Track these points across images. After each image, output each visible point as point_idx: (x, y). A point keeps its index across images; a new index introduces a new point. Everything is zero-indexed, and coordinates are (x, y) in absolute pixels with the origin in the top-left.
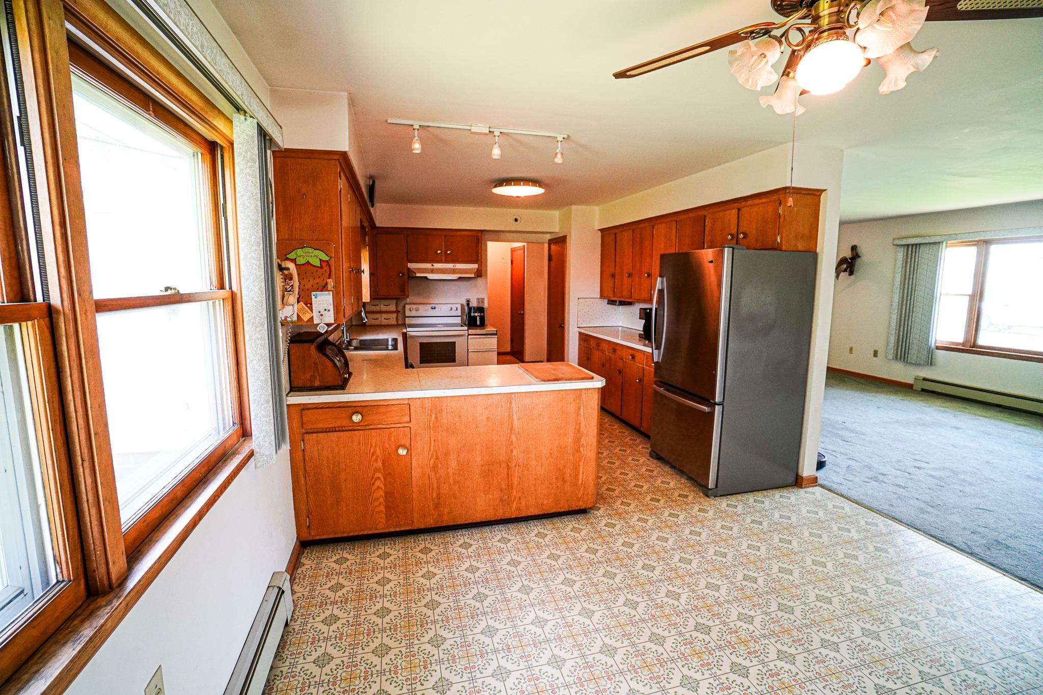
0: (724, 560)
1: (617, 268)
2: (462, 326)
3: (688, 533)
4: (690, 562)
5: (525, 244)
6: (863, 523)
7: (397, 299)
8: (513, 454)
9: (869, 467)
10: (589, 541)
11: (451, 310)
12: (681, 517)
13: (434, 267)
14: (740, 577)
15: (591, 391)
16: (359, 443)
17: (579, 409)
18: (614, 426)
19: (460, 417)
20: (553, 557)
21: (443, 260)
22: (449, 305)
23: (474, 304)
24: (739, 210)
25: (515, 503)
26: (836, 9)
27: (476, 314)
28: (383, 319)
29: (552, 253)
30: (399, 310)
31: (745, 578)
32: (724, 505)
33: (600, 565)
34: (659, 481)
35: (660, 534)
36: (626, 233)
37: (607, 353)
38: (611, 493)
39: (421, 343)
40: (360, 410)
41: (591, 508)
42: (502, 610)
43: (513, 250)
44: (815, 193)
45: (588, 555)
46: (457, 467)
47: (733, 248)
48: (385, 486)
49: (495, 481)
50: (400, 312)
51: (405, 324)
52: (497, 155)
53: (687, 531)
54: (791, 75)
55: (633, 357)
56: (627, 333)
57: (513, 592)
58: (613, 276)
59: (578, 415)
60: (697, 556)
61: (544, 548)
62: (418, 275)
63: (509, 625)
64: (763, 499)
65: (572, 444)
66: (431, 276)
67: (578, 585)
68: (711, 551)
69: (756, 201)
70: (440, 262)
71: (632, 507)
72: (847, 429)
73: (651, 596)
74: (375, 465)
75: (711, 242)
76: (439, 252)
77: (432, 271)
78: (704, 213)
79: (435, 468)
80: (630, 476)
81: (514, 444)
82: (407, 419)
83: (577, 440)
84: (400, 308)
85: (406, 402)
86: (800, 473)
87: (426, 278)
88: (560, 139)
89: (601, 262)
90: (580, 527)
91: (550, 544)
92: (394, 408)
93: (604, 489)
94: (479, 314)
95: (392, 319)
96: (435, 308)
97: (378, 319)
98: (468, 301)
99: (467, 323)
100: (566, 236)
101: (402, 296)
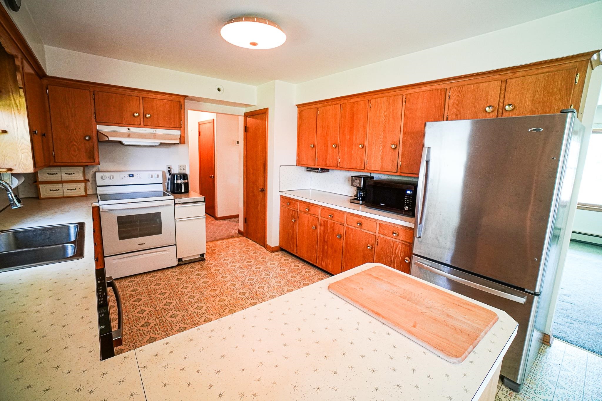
1: (319, 139)
2: (166, 195)
5: (215, 116)
7: (84, 167)
11: (152, 177)
13: (130, 132)
21: (142, 123)
22: (149, 172)
23: (175, 171)
24: (504, 81)
27: (180, 181)
28: (66, 190)
29: (248, 126)
30: (87, 178)
37: (320, 218)
39: (119, 218)
43: (200, 124)
50: (89, 180)
51: (97, 194)
58: (313, 146)
62: (111, 139)
66: (126, 141)
70: (139, 125)
76: (136, 115)
77: (129, 136)
84: (89, 176)
87: (121, 142)
94: (182, 181)
95: (80, 189)
96: (133, 176)
97: (59, 190)
98: (169, 168)
99: (169, 190)
100: (267, 109)
101: (91, 164)
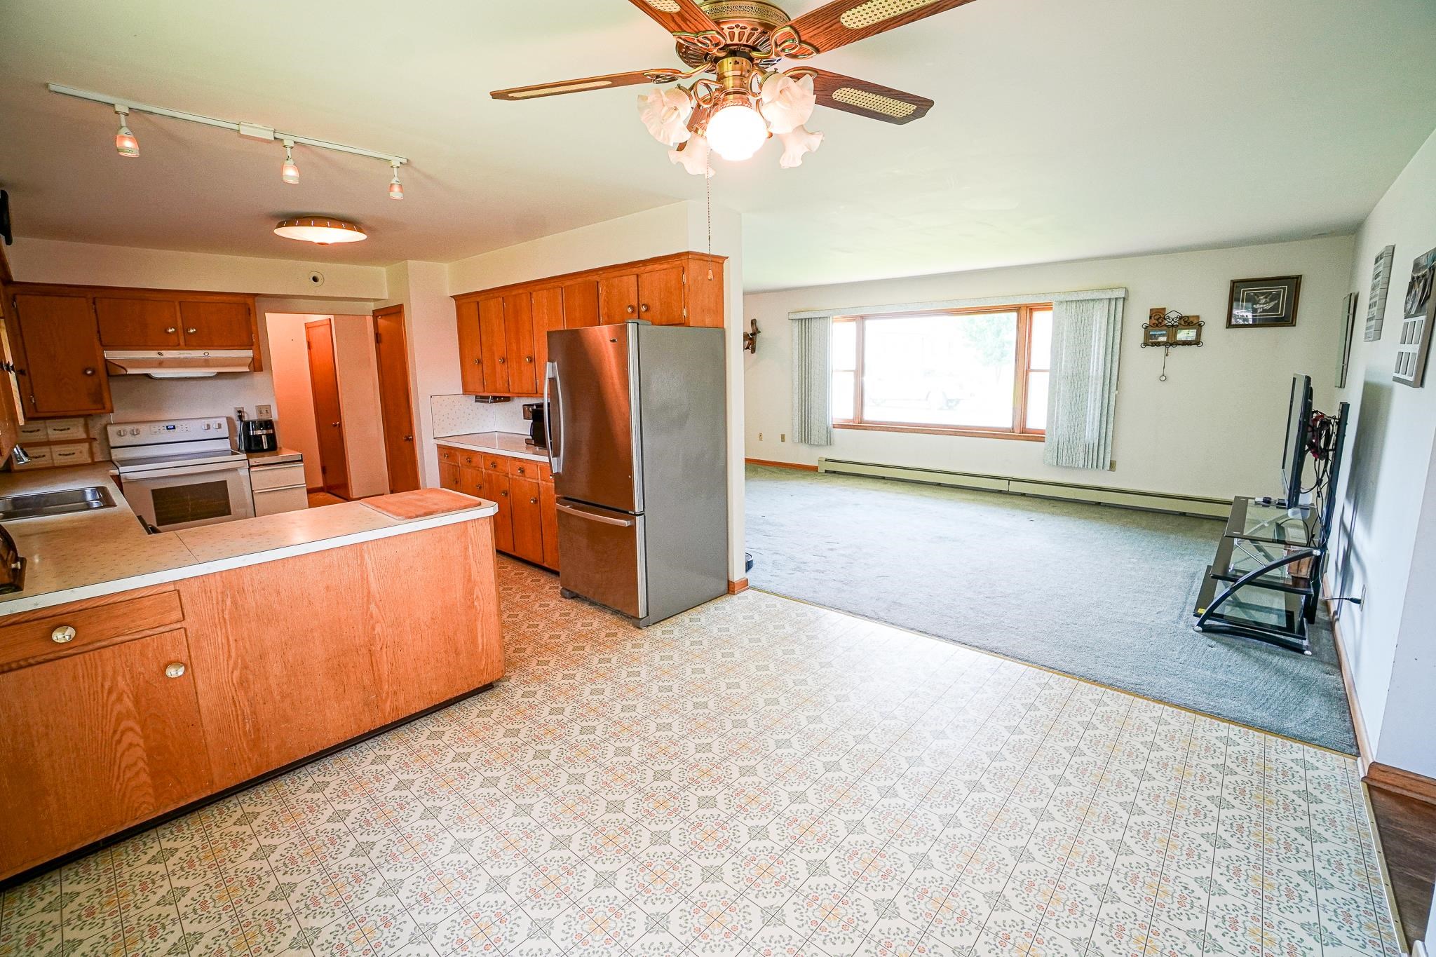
0: (670, 694)
1: (484, 351)
2: (233, 454)
3: (625, 676)
4: (634, 708)
5: (332, 317)
6: (794, 616)
7: (87, 417)
8: (376, 632)
9: (792, 559)
10: (505, 723)
11: (209, 428)
12: (614, 660)
13: (162, 357)
14: (690, 706)
15: (480, 522)
16: (75, 678)
17: (466, 549)
18: (506, 568)
19: (278, 593)
20: (459, 757)
21: (182, 342)
22: (204, 420)
23: (252, 415)
24: (638, 276)
25: (388, 703)
26: (738, 73)
27: (259, 432)
28: (56, 456)
29: (380, 331)
30: (92, 436)
31: (696, 706)
32: (659, 633)
33: (528, 747)
34: (579, 625)
35: (594, 687)
36: (492, 302)
37: (484, 470)
38: (522, 654)
39: (153, 491)
40: (69, 619)
41: (499, 680)
42: (402, 853)
43: (308, 327)
44: (717, 260)
45: (508, 740)
46: (285, 672)
47: (638, 324)
48: (146, 738)
49: (353, 678)
50: (95, 439)
51: (112, 461)
52: (293, 177)
53: (624, 674)
54: (700, 132)
55: (523, 471)
56: (507, 439)
57: (414, 822)
58: (480, 362)
59: (466, 557)
60: (641, 699)
61: (444, 750)
62: (130, 371)
63: (417, 868)
64: (699, 616)
65: (463, 600)
66: (157, 373)
67: (503, 781)
68: (655, 689)
69: (657, 267)
70: (177, 347)
71: (552, 664)
72: (768, 523)
73: (598, 761)
74: (118, 708)
75: (608, 316)
76: (171, 330)
77: (161, 364)
78: (596, 278)
79: (243, 682)
80: (541, 627)
81: (374, 616)
82: (177, 615)
83: (469, 592)
84: (95, 432)
85: (172, 588)
86: (730, 580)
87: (148, 376)
88: (396, 163)
89: (460, 344)
90: (489, 708)
91: (452, 742)
92: (146, 602)
93: (510, 651)
94: (265, 432)
95: (81, 453)
96: (174, 428)
97: (44, 456)
98: (239, 412)
99: (243, 449)
100: (401, 306)
101: (98, 412)
